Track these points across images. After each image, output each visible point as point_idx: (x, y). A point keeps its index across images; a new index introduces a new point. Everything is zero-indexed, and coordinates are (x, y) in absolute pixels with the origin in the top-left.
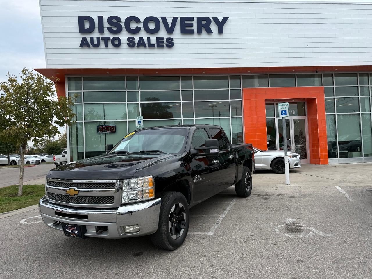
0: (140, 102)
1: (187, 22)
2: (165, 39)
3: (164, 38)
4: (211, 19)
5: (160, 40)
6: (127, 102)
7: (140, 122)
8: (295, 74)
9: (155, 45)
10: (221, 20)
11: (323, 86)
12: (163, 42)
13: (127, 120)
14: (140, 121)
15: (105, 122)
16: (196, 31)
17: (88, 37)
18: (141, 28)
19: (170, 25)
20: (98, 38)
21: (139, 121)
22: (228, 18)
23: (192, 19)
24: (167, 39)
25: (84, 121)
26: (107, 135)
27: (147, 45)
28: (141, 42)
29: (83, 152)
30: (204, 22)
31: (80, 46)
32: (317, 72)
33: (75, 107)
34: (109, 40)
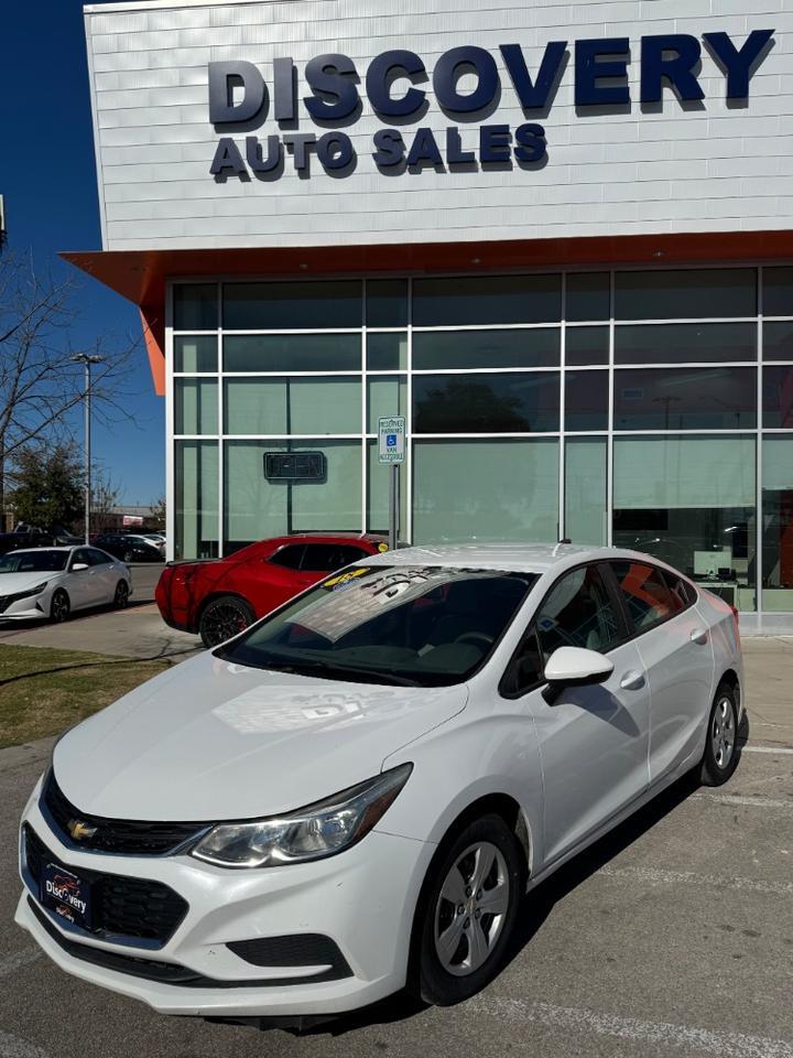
0: (409, 372)
1: (600, 59)
2: (513, 131)
3: (507, 127)
4: (701, 40)
5: (494, 137)
6: (364, 373)
7: (392, 440)
9: (473, 154)
10: (739, 44)
12: (505, 143)
13: (364, 436)
14: (394, 437)
15: (289, 441)
16: (635, 92)
17: (240, 138)
18: (423, 93)
19: (534, 76)
20: (273, 140)
21: (388, 437)
22: (772, 31)
23: (621, 46)
24: (522, 131)
25: (221, 437)
26: (294, 487)
27: (444, 156)
28: (426, 148)
29: (216, 544)
30: (670, 56)
31: (212, 172)
33: (194, 389)
34: (310, 144)
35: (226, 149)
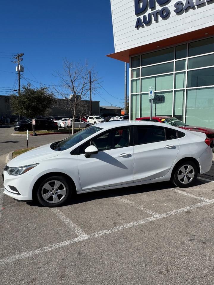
0: (186, 70)
6: (174, 72)
13: (173, 90)
14: (152, 92)
15: (156, 93)
17: (141, 17)
20: (149, 15)
25: (140, 93)
33: (135, 82)
34: (158, 13)
35: (139, 21)
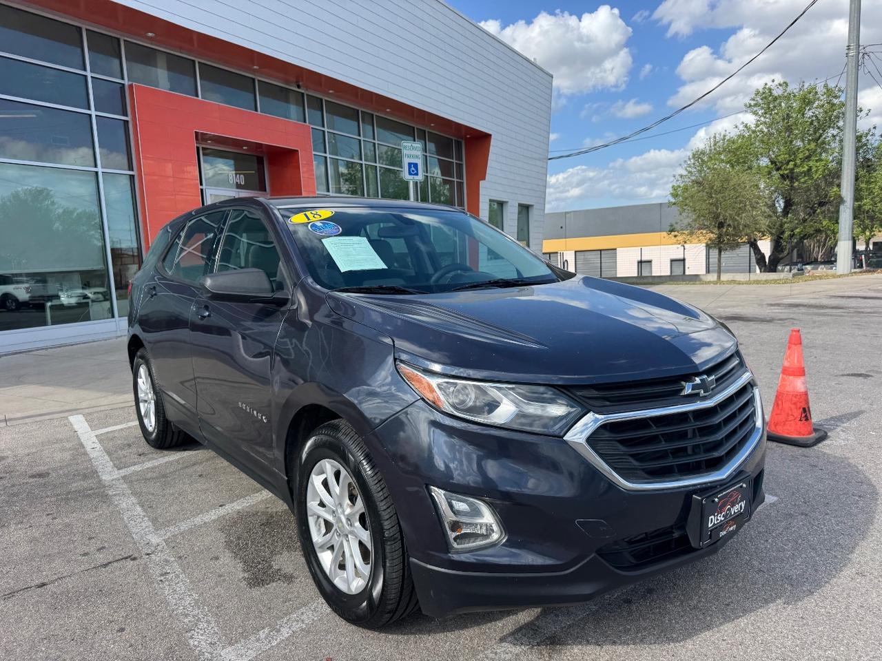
8: (254, 80)
11: (307, 124)
32: (299, 87)
